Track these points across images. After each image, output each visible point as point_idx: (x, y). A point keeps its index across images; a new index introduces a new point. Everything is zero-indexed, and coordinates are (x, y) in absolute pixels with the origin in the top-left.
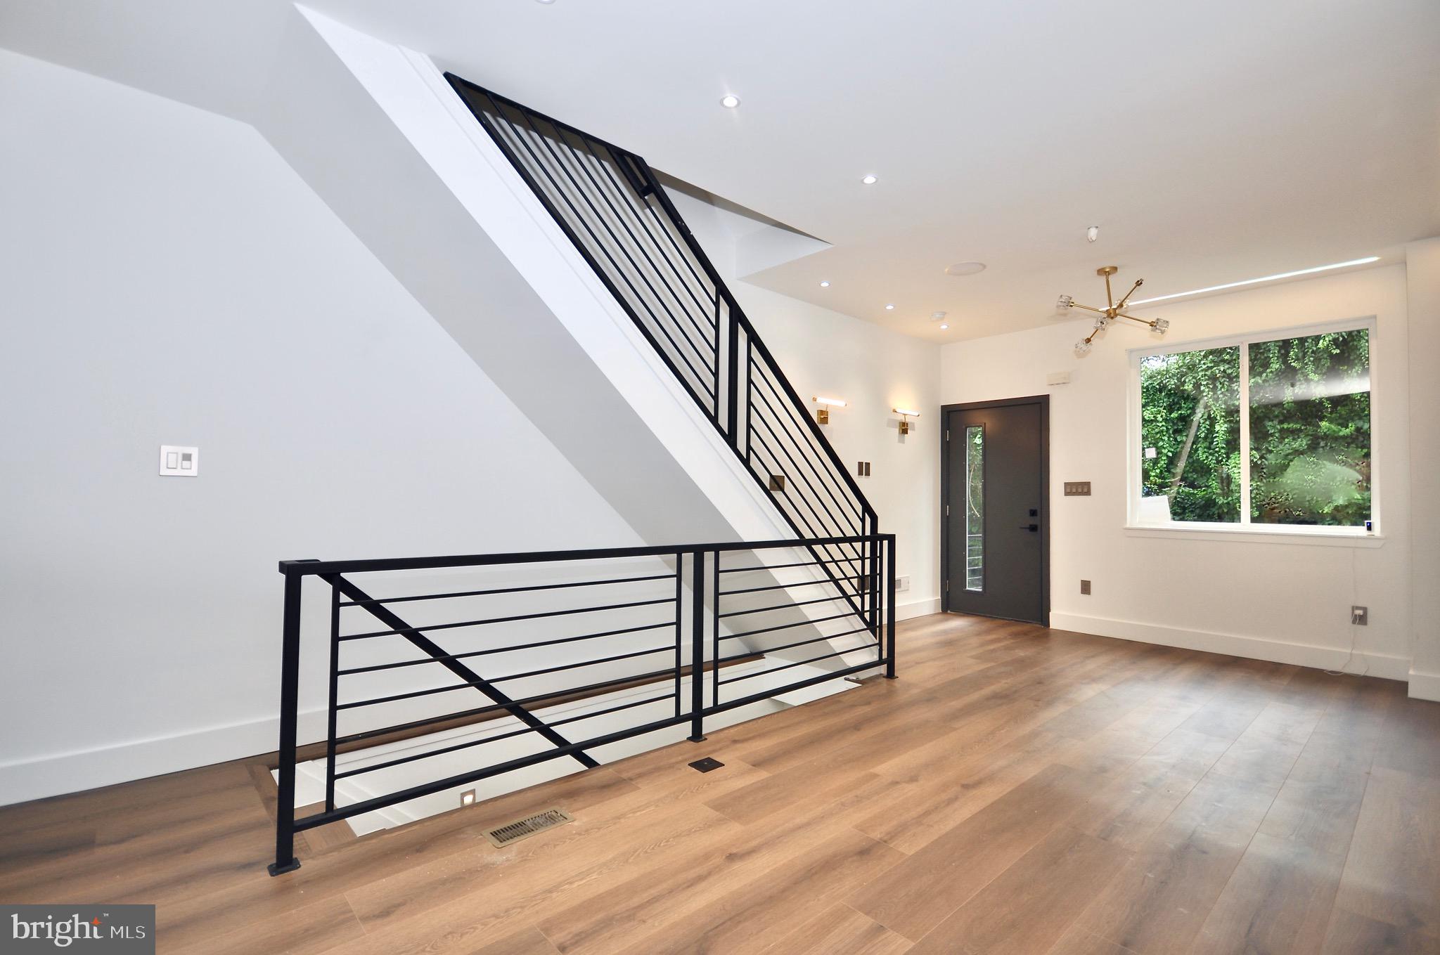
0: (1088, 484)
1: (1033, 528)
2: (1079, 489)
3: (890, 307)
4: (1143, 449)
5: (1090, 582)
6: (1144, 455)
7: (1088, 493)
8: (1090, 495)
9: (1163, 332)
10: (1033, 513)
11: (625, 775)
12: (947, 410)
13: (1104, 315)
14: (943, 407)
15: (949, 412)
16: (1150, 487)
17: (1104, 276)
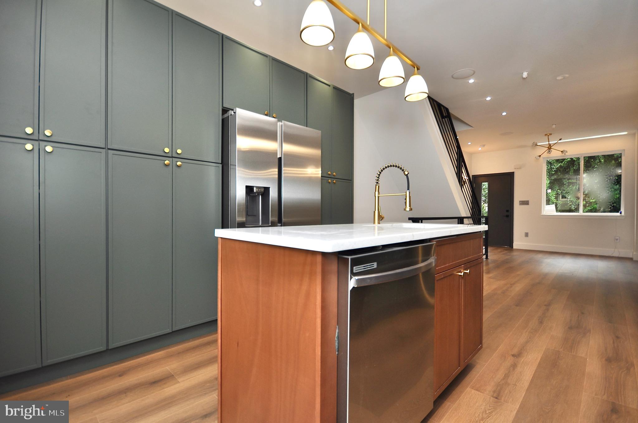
0: (528, 201)
1: (507, 216)
2: (525, 203)
3: (469, 143)
4: (547, 190)
5: (525, 233)
6: (547, 192)
8: (528, 205)
9: (565, 154)
10: (508, 211)
12: (474, 176)
13: (547, 148)
14: (473, 176)
15: (475, 177)
16: (548, 202)
17: (547, 136)
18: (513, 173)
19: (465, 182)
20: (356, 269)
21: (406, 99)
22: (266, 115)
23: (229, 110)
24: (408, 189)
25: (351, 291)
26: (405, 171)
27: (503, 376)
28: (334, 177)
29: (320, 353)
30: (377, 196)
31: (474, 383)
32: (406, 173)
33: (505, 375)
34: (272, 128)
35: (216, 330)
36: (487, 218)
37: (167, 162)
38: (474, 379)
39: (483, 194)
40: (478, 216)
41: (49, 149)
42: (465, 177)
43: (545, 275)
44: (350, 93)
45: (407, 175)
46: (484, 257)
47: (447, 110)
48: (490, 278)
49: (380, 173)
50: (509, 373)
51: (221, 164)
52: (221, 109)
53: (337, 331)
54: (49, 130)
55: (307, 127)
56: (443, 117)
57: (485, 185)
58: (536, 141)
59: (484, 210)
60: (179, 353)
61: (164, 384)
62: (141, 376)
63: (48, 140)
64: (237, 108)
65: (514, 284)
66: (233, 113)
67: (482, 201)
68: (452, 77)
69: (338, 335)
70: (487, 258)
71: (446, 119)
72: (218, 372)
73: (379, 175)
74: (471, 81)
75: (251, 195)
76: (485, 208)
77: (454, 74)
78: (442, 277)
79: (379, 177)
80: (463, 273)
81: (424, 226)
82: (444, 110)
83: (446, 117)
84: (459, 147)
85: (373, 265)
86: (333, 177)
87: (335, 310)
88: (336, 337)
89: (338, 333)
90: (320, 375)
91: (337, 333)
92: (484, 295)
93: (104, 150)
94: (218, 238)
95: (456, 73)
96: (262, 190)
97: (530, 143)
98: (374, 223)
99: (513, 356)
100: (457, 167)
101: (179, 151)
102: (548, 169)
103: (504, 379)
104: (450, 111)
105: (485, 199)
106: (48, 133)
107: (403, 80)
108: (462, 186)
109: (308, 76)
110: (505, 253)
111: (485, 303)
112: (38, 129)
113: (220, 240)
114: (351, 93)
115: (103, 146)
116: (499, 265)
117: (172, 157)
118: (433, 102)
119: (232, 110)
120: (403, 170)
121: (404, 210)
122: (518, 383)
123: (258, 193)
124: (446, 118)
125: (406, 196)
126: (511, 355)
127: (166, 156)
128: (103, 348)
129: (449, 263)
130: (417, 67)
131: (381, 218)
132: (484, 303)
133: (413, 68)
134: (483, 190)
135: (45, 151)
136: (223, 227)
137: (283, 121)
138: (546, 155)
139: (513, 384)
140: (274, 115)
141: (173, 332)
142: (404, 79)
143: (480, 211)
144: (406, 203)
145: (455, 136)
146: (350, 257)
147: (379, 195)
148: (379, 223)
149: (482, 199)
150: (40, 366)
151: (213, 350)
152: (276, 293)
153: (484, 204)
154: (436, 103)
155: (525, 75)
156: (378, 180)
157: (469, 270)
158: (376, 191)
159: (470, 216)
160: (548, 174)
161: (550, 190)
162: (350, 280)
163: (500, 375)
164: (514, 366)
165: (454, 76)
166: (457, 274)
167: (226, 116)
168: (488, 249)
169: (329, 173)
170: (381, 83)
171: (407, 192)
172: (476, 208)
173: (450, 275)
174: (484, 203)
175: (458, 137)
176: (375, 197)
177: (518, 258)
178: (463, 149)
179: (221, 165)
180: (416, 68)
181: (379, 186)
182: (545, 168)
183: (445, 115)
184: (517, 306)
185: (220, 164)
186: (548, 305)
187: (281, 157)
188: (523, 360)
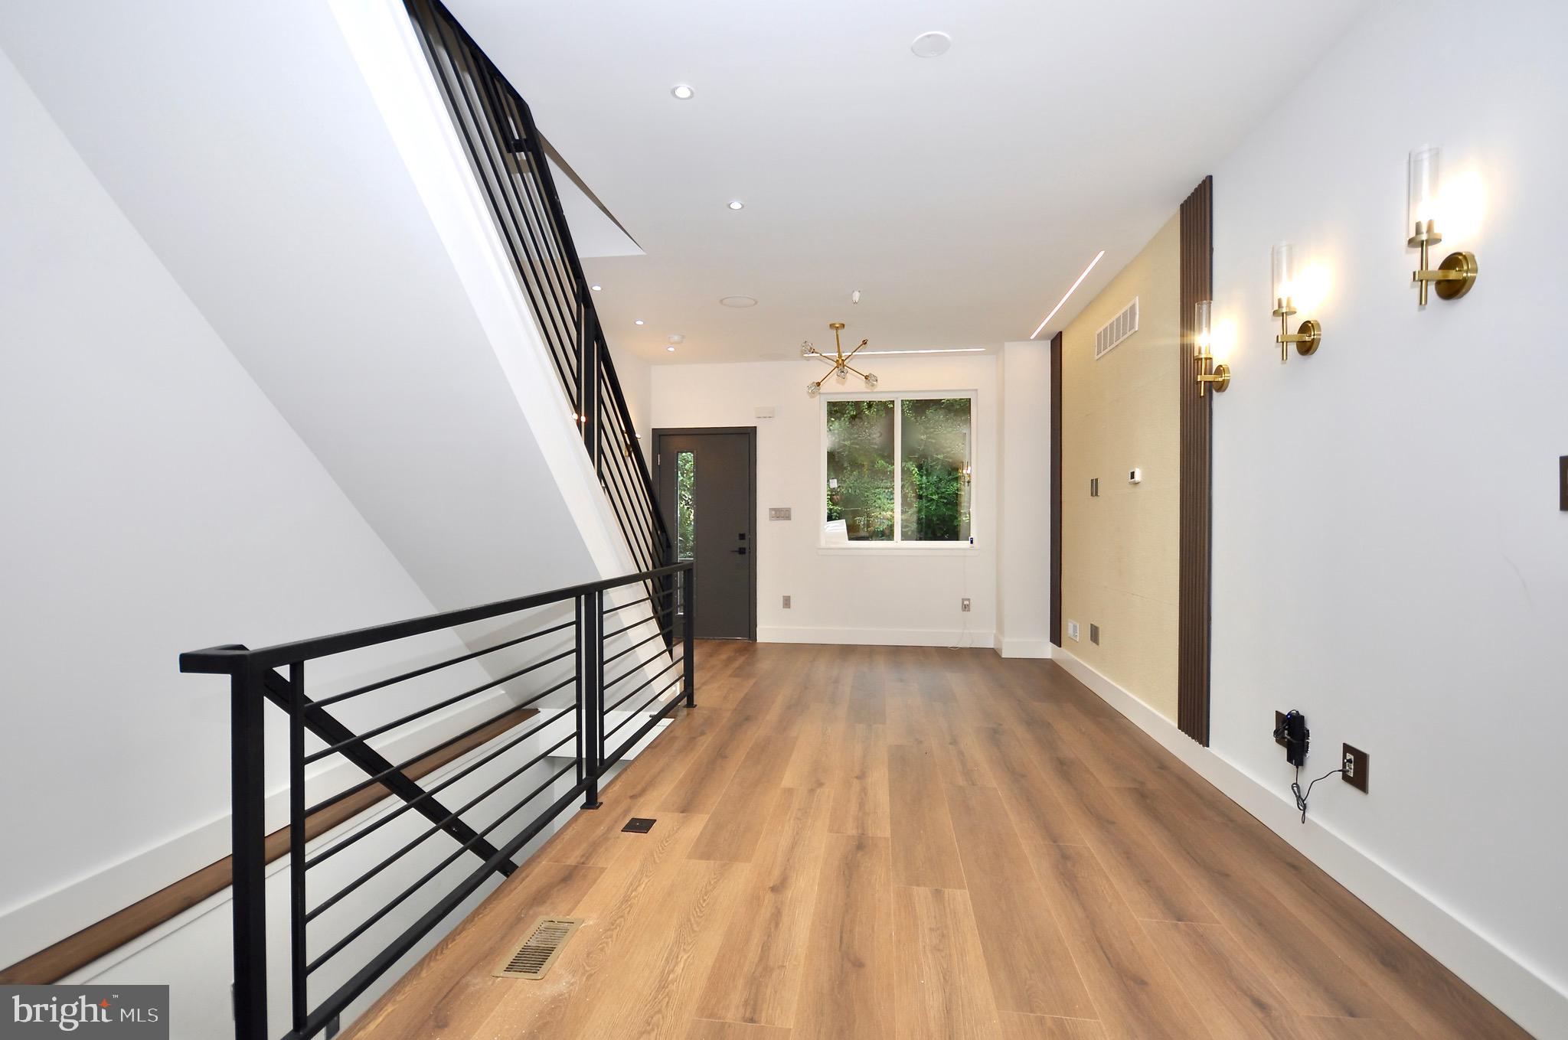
0: (788, 510)
1: (742, 551)
2: (782, 514)
3: (639, 323)
4: (828, 481)
5: (783, 597)
6: (828, 485)
7: (788, 518)
8: (790, 520)
9: (873, 385)
10: (742, 537)
11: (572, 861)
13: (836, 364)
14: (648, 433)
15: (660, 435)
16: (832, 513)
18: (754, 429)
57: (687, 460)
161: (836, 480)
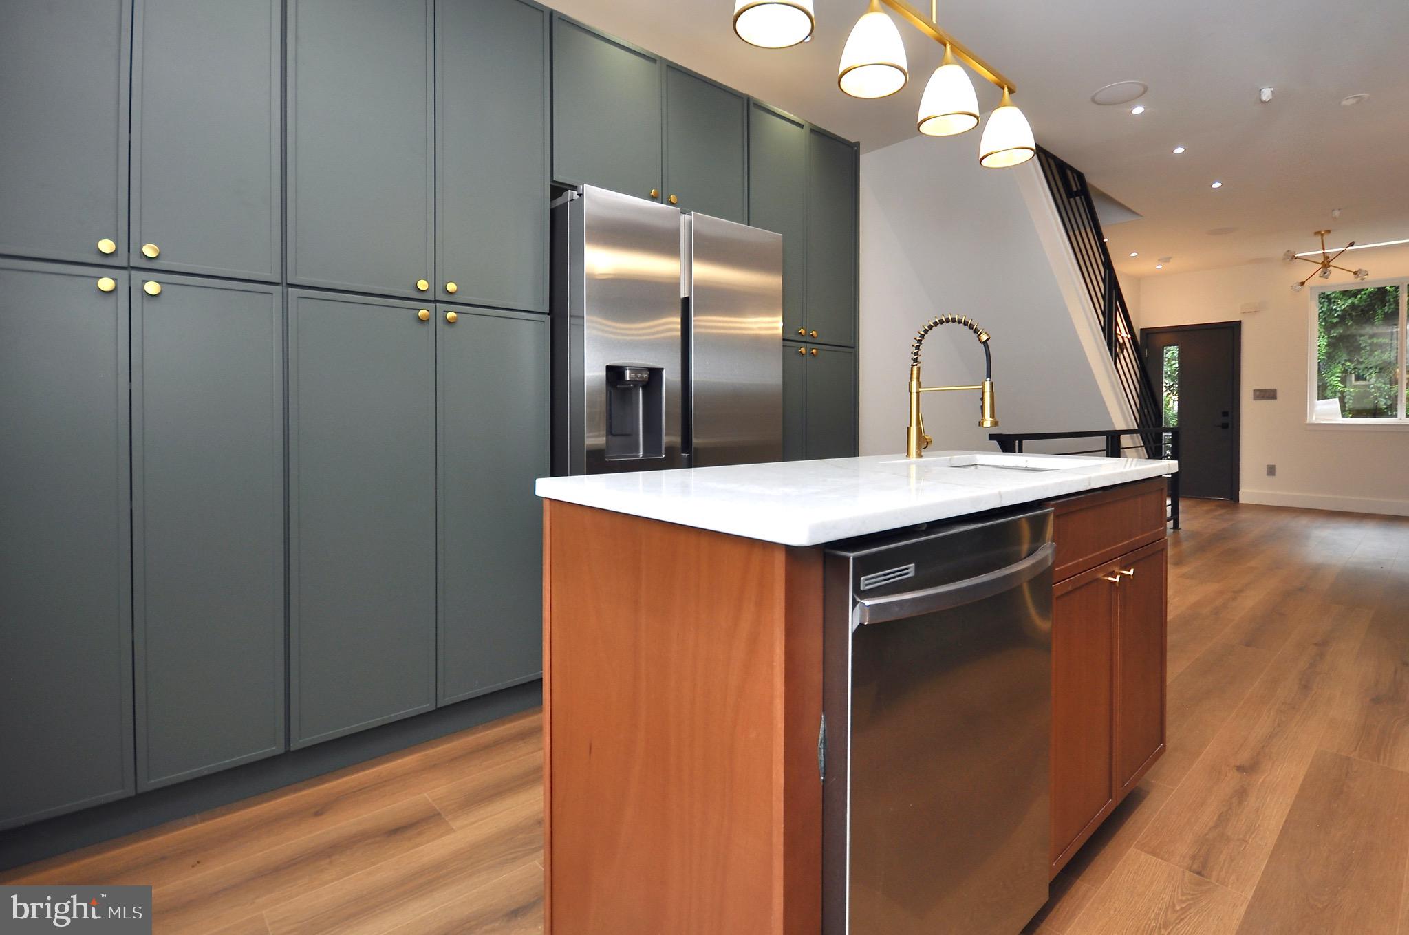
1: (1225, 426)
2: (1267, 394)
3: (1133, 255)
5: (1268, 466)
7: (1274, 398)
8: (1276, 399)
9: (1362, 279)
10: (1225, 414)
12: (1146, 332)
13: (1321, 266)
14: (1142, 330)
15: (1148, 334)
16: (1324, 392)
17: (1320, 237)
18: (1239, 323)
19: (1123, 346)
20: (866, 582)
21: (984, 163)
22: (653, 198)
23: (567, 187)
24: (989, 375)
25: (854, 634)
26: (981, 334)
27: (1216, 818)
28: (812, 341)
29: (782, 781)
30: (914, 390)
31: (1147, 836)
32: (984, 337)
33: (1220, 816)
34: (667, 224)
35: (540, 702)
36: (1175, 432)
37: (422, 313)
38: (1145, 827)
39: (1166, 373)
40: (1154, 427)
41: (152, 288)
42: (1123, 333)
43: (1316, 571)
44: (850, 142)
45: (985, 343)
46: (1170, 524)
47: (1080, 177)
48: (1183, 576)
49: (922, 336)
50: (1230, 812)
51: (548, 314)
52: (549, 186)
53: (822, 726)
54: (152, 245)
55: (749, 225)
56: (1070, 194)
57: (1172, 352)
58: (1292, 249)
59: (1170, 410)
60: (452, 760)
61: (420, 834)
62: (366, 816)
63: (150, 268)
64: (585, 185)
65: (1241, 591)
66: (576, 196)
67: (1165, 389)
68: (1093, 100)
69: (824, 736)
70: (1176, 526)
71: (1078, 198)
72: (545, 807)
73: (920, 342)
74: (1138, 110)
75: (618, 386)
76: (1171, 405)
77: (1096, 94)
78: (1070, 588)
79: (919, 346)
80: (1118, 577)
81: (1027, 461)
82: (1073, 177)
83: (1077, 194)
84: (1108, 265)
85: (907, 569)
86: (810, 340)
87: (817, 677)
88: (820, 741)
89: (824, 731)
90: (782, 830)
91: (821, 732)
92: (1169, 618)
93: (279, 288)
94: (544, 499)
95: (1098, 92)
96: (645, 375)
97: (1280, 252)
98: (908, 454)
99: (1240, 769)
100: (1103, 313)
101: (451, 287)
102: (1322, 312)
103: (1215, 827)
104: (1091, 180)
105: (1171, 383)
106: (149, 250)
107: (975, 121)
108: (1115, 356)
109: (751, 105)
110: (1220, 515)
111: (1171, 639)
112: (128, 243)
113: (547, 505)
114: (853, 142)
115: (277, 279)
116: (1205, 544)
117: (436, 301)
118: (1048, 161)
119: (575, 188)
120: (976, 331)
121: (979, 425)
122: (1249, 838)
123: (635, 383)
124: (1077, 196)
125: (983, 393)
126: (1235, 766)
127: (420, 298)
128: (277, 749)
129: (1086, 555)
130: (1008, 88)
131: (924, 443)
132: (1168, 638)
133: (999, 88)
134: (1165, 363)
135: (142, 292)
136: (554, 474)
137: (693, 212)
138: (1316, 280)
139: (1238, 840)
140: (673, 198)
141: (438, 709)
142: (977, 118)
143: (1161, 416)
144: (982, 408)
145: (1100, 236)
146: (851, 555)
147: (920, 390)
148: (919, 455)
149: (1164, 384)
150: (133, 794)
151: (532, 753)
152: (678, 634)
153: (1169, 396)
154: (1055, 162)
155: (1267, 94)
156: (916, 353)
157: (1132, 570)
158: (911, 380)
159: (1137, 428)
160: (1323, 324)
162: (853, 608)
163: (1208, 816)
164: (1241, 794)
165: (1098, 98)
166: (1106, 578)
167: (559, 201)
168: (1180, 504)
169: (802, 331)
170: (923, 128)
171: (986, 383)
172: (1150, 409)
173: (1087, 584)
174: (1169, 394)
175: (1105, 240)
176: (911, 393)
177: (1251, 527)
178: (1118, 268)
179: (549, 317)
180: (1006, 90)
181: (919, 368)
182: (1314, 309)
183: (1075, 189)
184: (1248, 645)
185: (547, 316)
186: (1323, 644)
187: (688, 298)
188: (1261, 780)
